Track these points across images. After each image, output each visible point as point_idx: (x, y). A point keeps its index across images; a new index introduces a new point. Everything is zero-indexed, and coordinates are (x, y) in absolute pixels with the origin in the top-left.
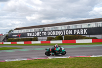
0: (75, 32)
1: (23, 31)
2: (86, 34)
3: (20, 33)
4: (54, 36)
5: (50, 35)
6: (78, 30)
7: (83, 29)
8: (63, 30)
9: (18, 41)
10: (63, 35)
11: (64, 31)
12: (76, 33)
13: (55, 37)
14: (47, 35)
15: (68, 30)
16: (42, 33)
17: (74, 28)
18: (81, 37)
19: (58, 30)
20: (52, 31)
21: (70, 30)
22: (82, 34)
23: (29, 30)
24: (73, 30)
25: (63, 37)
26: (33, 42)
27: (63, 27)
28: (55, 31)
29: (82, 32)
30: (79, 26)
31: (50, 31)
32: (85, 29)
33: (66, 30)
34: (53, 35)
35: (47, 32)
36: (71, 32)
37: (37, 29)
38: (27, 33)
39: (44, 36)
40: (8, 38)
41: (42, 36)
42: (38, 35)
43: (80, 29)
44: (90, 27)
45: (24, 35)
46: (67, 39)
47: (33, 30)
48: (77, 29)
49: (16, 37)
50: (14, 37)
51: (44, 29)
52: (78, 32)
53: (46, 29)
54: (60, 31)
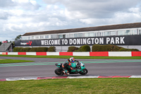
0: (107, 41)
1: (35, 38)
2: (123, 44)
3: (31, 41)
4: (79, 45)
5: (73, 44)
6: (112, 38)
7: (119, 37)
8: (91, 38)
9: (28, 51)
10: (91, 45)
11: (93, 39)
12: (109, 42)
13: (79, 47)
14: (68, 44)
15: (99, 38)
16: (61, 41)
17: (106, 35)
18: (115, 48)
19: (85, 38)
20: (76, 38)
21: (101, 37)
22: (117, 44)
23: (44, 37)
24: (105, 38)
25: (91, 47)
26: (48, 54)
27: (92, 34)
28: (80, 38)
29: (117, 41)
30: (113, 32)
31: (73, 39)
32: (122, 36)
33: (95, 38)
34: (76, 45)
35: (68, 39)
36: (102, 41)
37: (55, 36)
38: (40, 40)
39: (64, 45)
40: (14, 46)
41: (61, 45)
42: (56, 43)
43: (114, 37)
44: (129, 34)
45: (37, 43)
46: (96, 51)
47: (50, 36)
48: (110, 37)
49: (25, 45)
50: (23, 45)
51: (64, 35)
52: (112, 41)
53: (67, 35)
54: (87, 38)
